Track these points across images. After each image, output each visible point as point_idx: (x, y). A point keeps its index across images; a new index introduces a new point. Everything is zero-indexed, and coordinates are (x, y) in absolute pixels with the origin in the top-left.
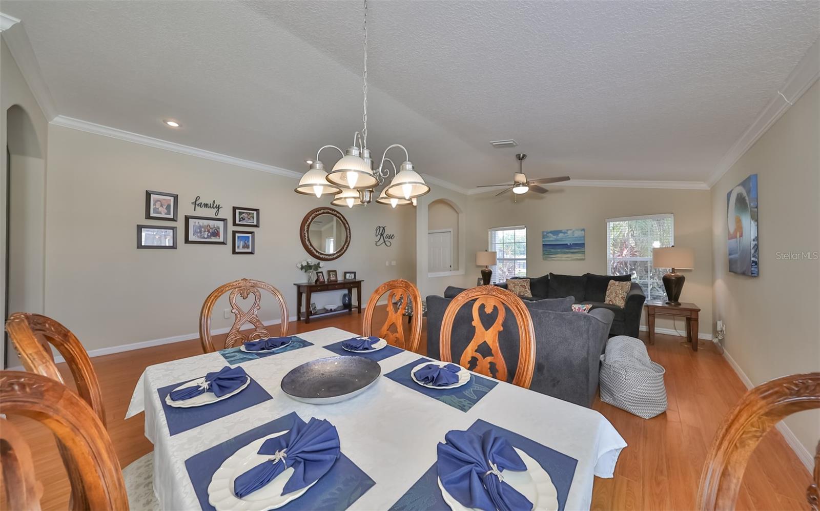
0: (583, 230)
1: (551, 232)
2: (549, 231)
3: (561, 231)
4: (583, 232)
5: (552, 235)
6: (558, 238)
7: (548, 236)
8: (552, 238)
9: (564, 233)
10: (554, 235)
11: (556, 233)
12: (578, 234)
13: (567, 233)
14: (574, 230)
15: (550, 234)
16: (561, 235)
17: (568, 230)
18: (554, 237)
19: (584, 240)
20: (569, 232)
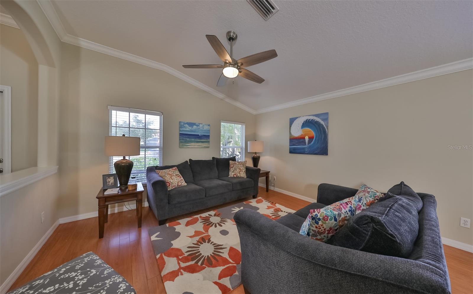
0: (209, 125)
1: (188, 123)
2: (186, 122)
3: (195, 123)
4: (209, 127)
5: (188, 126)
6: (193, 129)
7: (185, 126)
8: (187, 129)
9: (197, 126)
10: (190, 127)
11: (191, 124)
12: (206, 128)
13: (199, 126)
14: (204, 124)
15: (187, 125)
16: (195, 127)
17: (200, 124)
18: (189, 127)
19: (209, 133)
20: (201, 125)
